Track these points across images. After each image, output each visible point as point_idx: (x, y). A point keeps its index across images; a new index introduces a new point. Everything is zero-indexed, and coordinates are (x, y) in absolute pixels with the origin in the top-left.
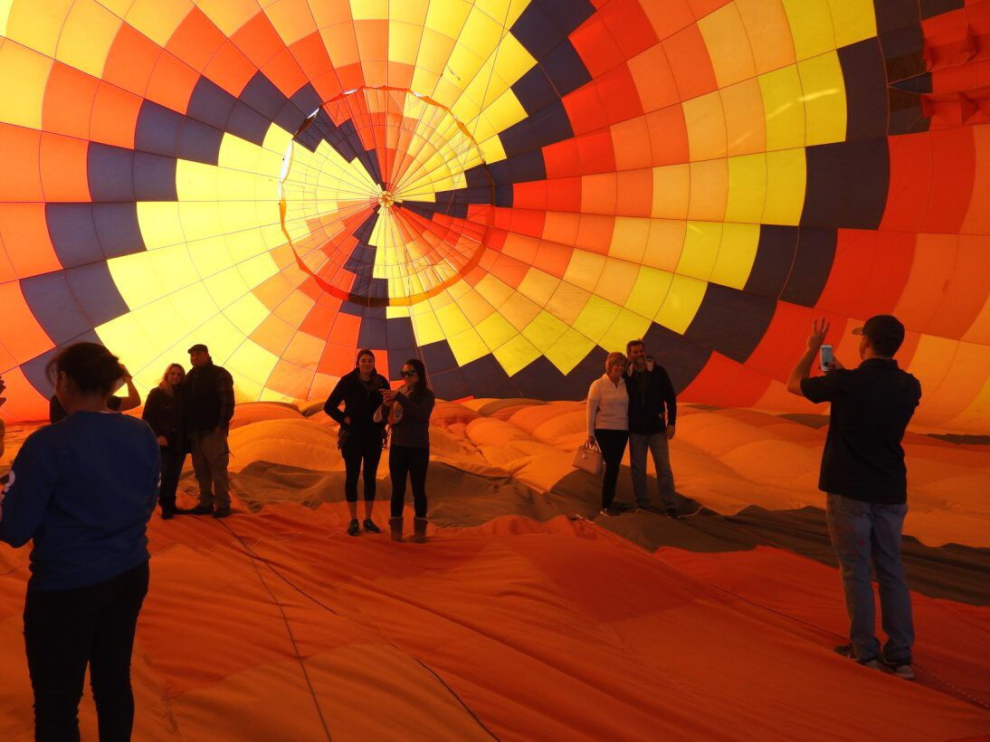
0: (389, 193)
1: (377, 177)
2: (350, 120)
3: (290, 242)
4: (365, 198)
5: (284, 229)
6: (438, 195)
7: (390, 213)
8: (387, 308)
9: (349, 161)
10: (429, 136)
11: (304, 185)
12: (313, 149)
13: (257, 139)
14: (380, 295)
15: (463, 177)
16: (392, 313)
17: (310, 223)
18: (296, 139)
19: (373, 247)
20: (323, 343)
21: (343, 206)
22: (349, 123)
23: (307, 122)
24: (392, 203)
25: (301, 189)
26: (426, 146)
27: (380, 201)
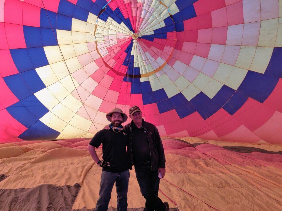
0: (136, 34)
1: (131, 29)
2: (118, 7)
3: (101, 57)
4: (127, 37)
5: (98, 52)
6: (155, 31)
7: (137, 41)
8: (140, 78)
9: (120, 23)
10: (149, 9)
11: (103, 35)
12: (106, 21)
13: (85, 19)
14: (137, 74)
15: (163, 22)
16: (142, 80)
17: (108, 49)
18: (99, 17)
19: (132, 55)
20: (118, 93)
21: (119, 41)
22: (118, 9)
23: (102, 10)
24: (138, 38)
25: (103, 36)
26: (148, 13)
27: (133, 37)
